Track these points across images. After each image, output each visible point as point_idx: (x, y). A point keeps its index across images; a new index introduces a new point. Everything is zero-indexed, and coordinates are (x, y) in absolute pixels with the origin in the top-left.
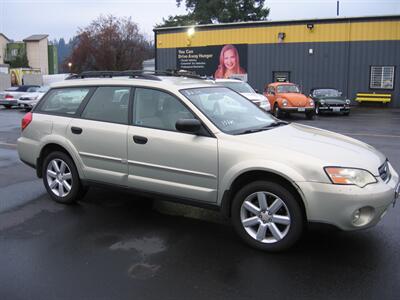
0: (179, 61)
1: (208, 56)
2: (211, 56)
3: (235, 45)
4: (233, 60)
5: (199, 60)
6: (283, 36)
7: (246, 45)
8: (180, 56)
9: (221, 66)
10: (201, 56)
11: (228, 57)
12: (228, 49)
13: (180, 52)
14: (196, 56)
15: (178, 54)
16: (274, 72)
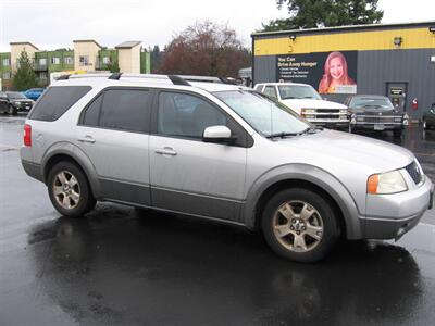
0: (278, 69)
1: (312, 65)
2: (315, 64)
3: (343, 52)
4: (341, 69)
5: (302, 68)
6: (400, 41)
7: (355, 52)
8: (280, 65)
9: (326, 76)
10: (303, 64)
11: (335, 66)
12: (334, 56)
13: (280, 59)
14: (298, 65)
15: (278, 61)
16: (388, 83)
